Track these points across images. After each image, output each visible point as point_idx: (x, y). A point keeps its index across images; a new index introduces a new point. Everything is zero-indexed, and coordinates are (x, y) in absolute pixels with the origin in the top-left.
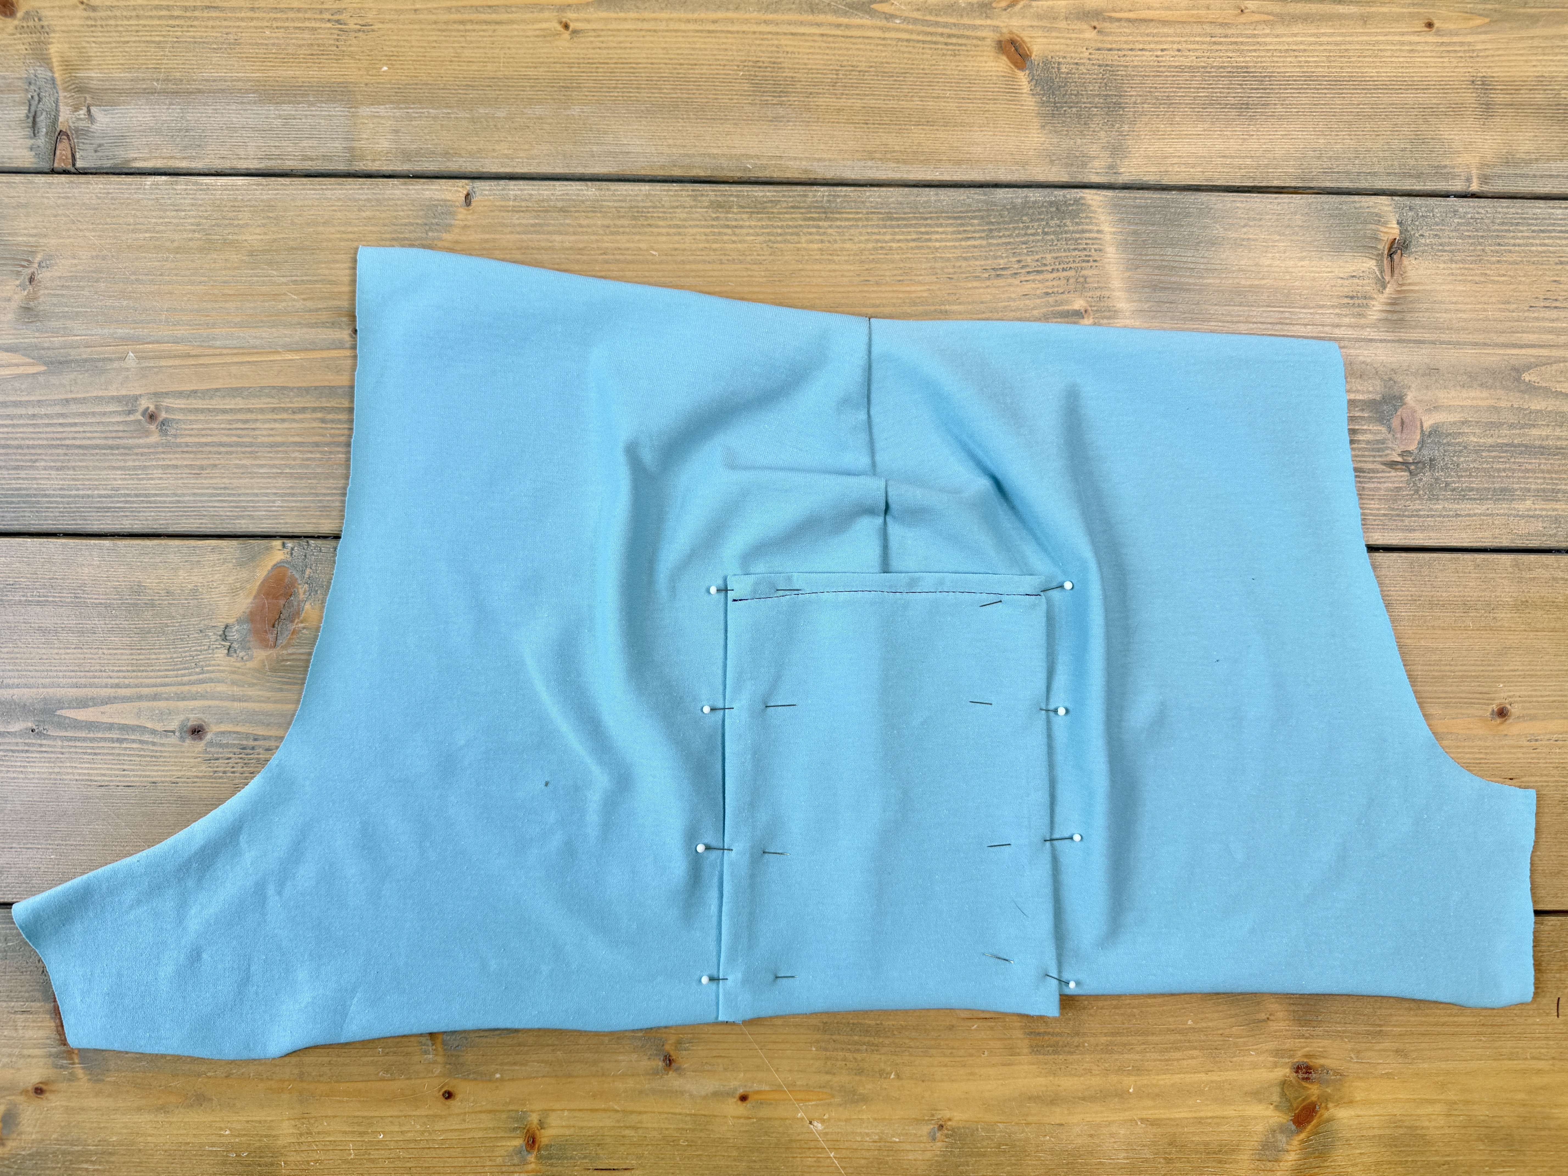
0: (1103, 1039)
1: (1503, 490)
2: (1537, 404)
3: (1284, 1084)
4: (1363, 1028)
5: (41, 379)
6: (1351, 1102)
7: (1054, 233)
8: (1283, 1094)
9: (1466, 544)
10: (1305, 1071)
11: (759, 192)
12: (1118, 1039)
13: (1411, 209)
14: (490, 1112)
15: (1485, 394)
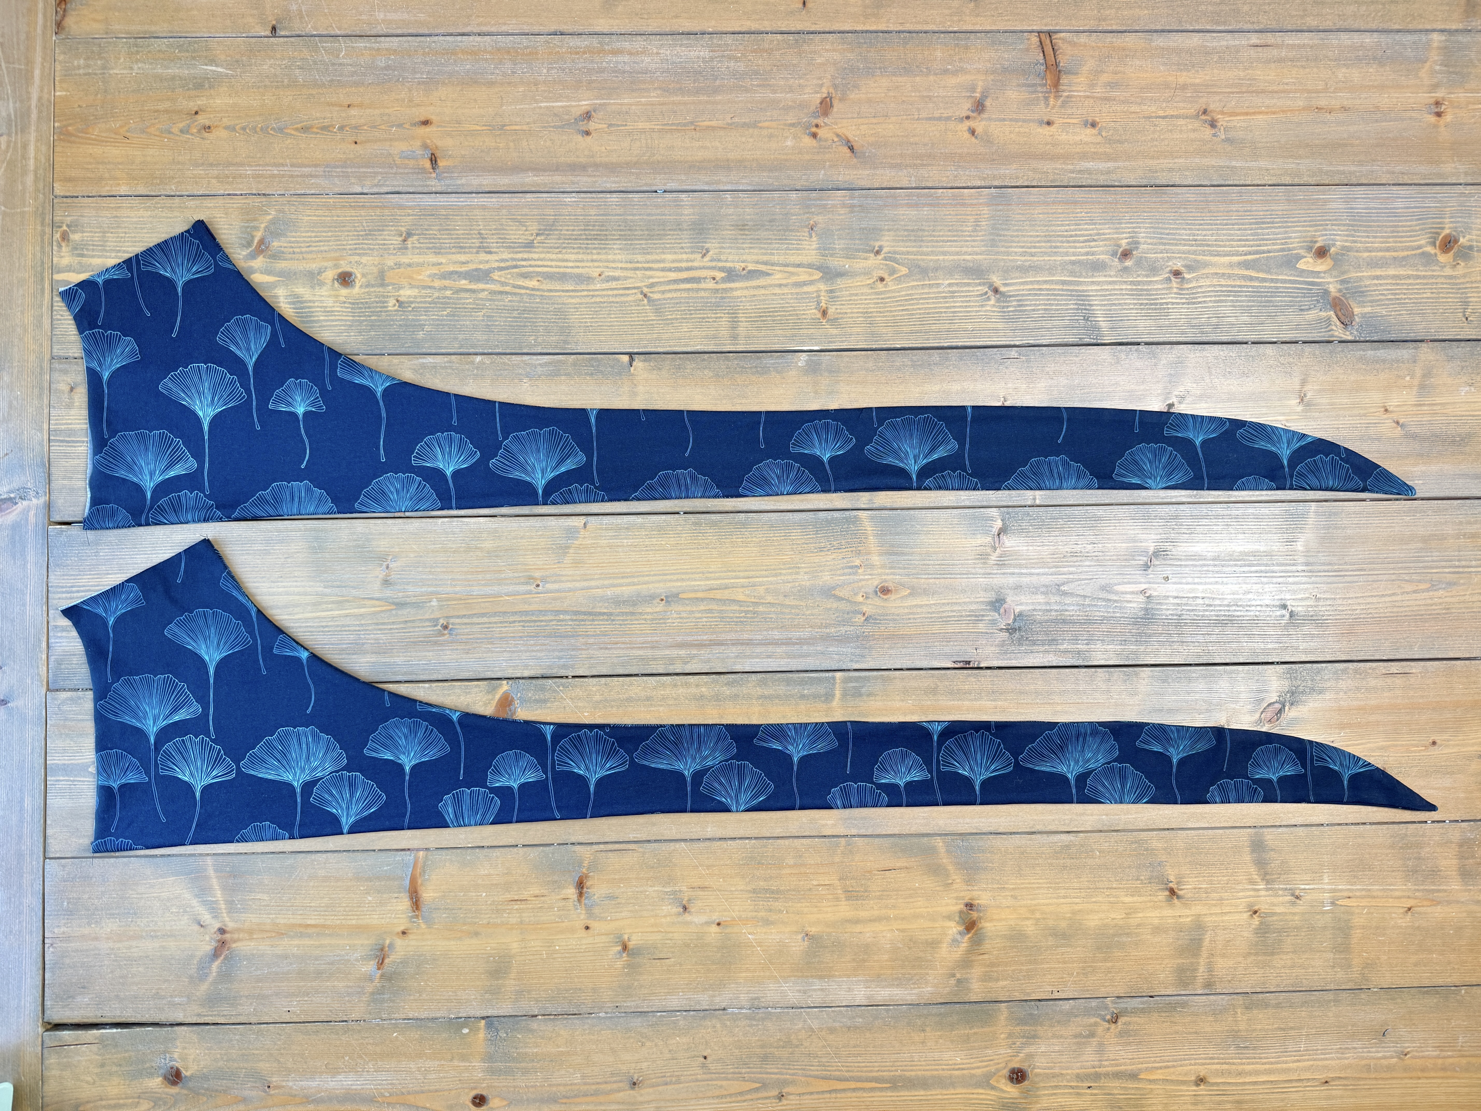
0: (878, 894)
1: (1052, 640)
2: (1068, 600)
3: (961, 912)
4: (996, 886)
5: (394, 612)
6: (992, 920)
7: (846, 531)
8: (960, 917)
9: (1036, 665)
10: (970, 906)
11: (713, 517)
12: (885, 893)
13: (1008, 513)
14: (606, 934)
15: (1043, 597)
